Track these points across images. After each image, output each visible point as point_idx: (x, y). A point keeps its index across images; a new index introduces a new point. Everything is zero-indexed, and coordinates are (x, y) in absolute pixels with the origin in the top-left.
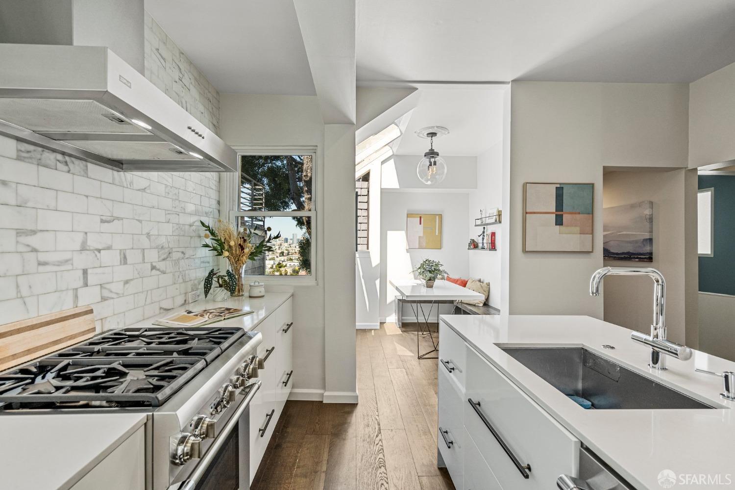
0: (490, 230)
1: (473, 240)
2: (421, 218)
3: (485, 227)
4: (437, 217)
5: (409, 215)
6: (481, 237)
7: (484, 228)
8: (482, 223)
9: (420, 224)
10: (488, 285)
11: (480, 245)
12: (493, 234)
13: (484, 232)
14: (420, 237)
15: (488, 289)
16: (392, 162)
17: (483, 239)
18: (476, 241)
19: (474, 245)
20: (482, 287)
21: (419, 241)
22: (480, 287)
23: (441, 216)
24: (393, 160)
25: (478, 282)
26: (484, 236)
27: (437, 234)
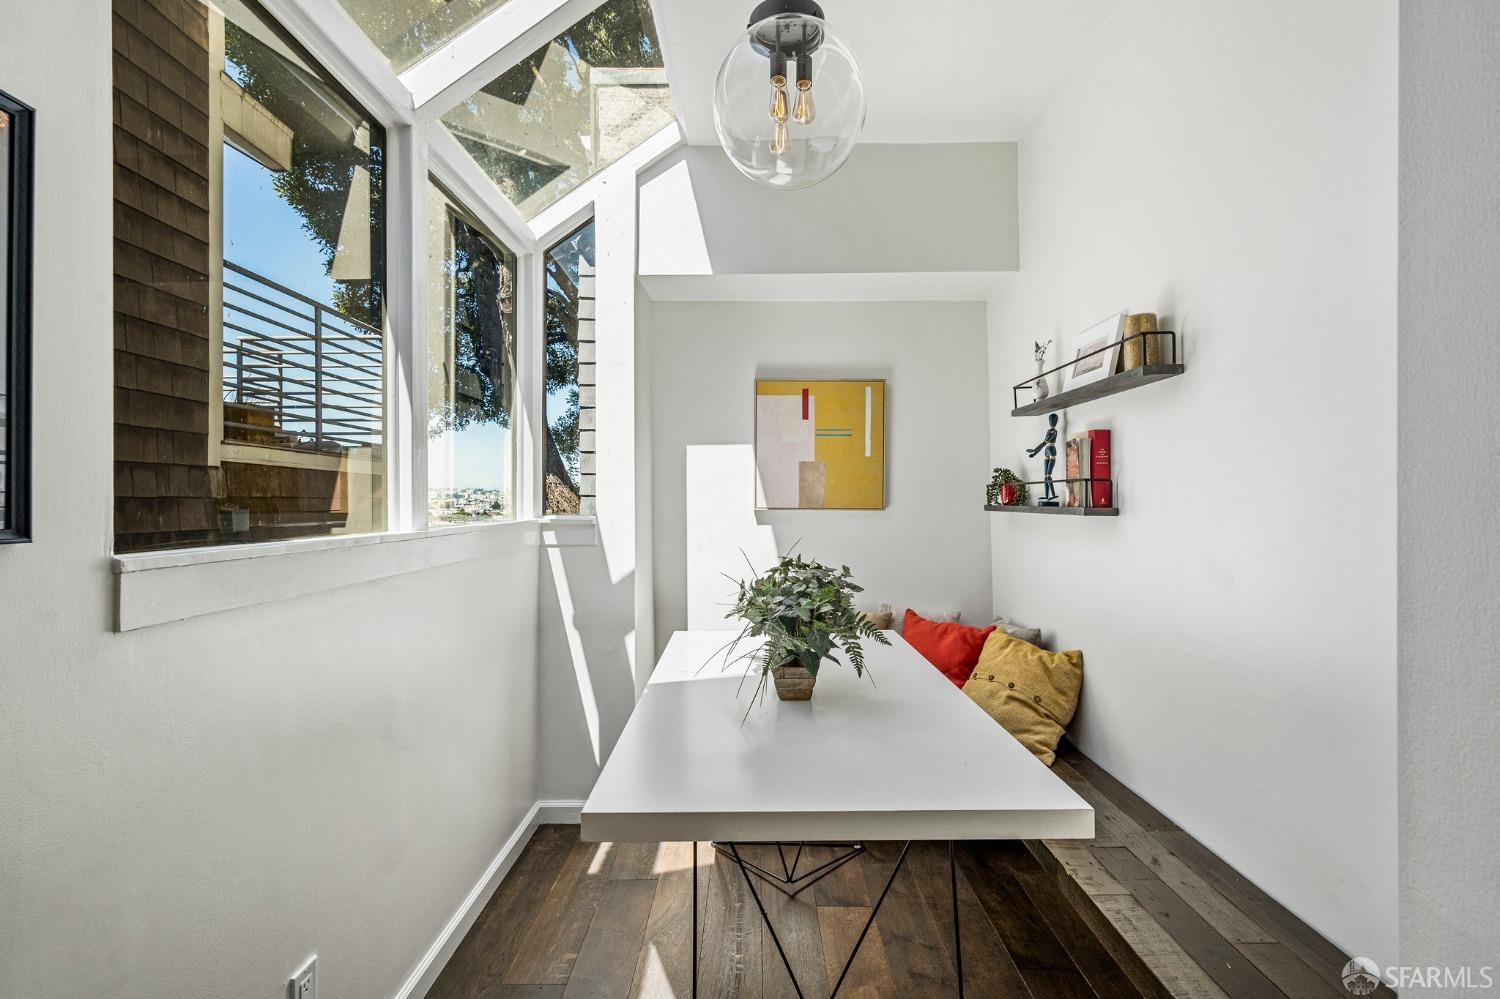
0: (1081, 421)
1: (1006, 472)
2: (805, 393)
3: (1059, 413)
4: (868, 390)
5: (765, 385)
6: (1042, 456)
7: (1054, 419)
8: (1044, 396)
9: (805, 416)
10: (1077, 661)
11: (1037, 492)
12: (1101, 441)
13: (1052, 436)
14: (803, 465)
15: (1076, 682)
16: (680, 171)
17: (1050, 465)
18: (1017, 475)
19: (1010, 492)
20: (1047, 670)
21: (802, 480)
22: (1039, 671)
23: (882, 389)
24: (683, 163)
25: (1028, 647)
26: (1053, 451)
27: (868, 453)
